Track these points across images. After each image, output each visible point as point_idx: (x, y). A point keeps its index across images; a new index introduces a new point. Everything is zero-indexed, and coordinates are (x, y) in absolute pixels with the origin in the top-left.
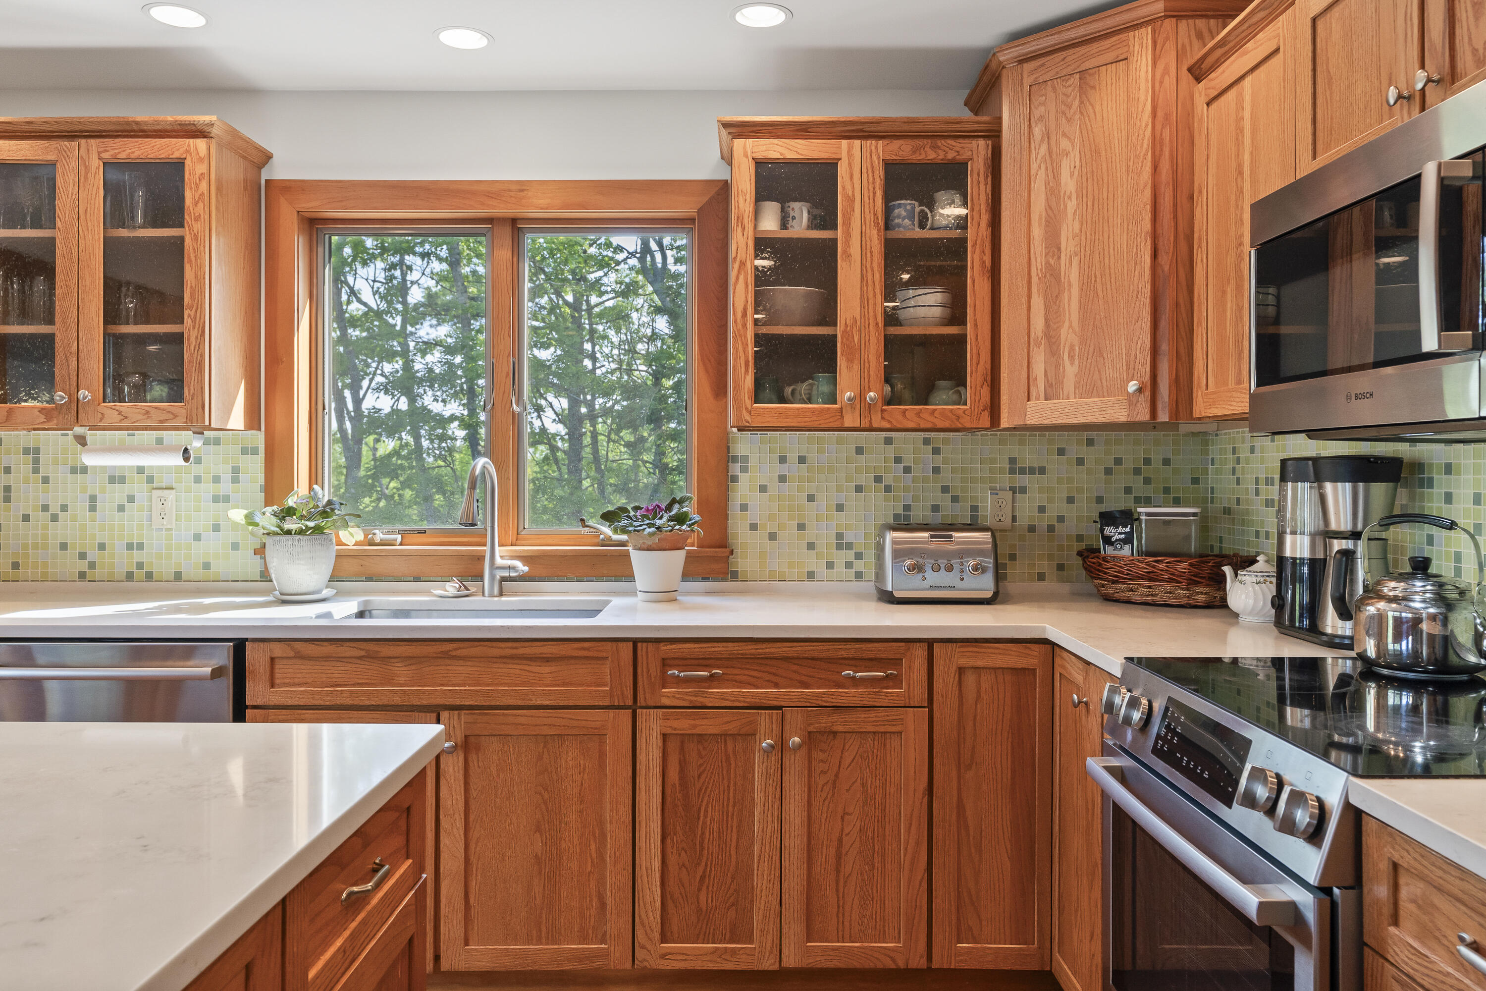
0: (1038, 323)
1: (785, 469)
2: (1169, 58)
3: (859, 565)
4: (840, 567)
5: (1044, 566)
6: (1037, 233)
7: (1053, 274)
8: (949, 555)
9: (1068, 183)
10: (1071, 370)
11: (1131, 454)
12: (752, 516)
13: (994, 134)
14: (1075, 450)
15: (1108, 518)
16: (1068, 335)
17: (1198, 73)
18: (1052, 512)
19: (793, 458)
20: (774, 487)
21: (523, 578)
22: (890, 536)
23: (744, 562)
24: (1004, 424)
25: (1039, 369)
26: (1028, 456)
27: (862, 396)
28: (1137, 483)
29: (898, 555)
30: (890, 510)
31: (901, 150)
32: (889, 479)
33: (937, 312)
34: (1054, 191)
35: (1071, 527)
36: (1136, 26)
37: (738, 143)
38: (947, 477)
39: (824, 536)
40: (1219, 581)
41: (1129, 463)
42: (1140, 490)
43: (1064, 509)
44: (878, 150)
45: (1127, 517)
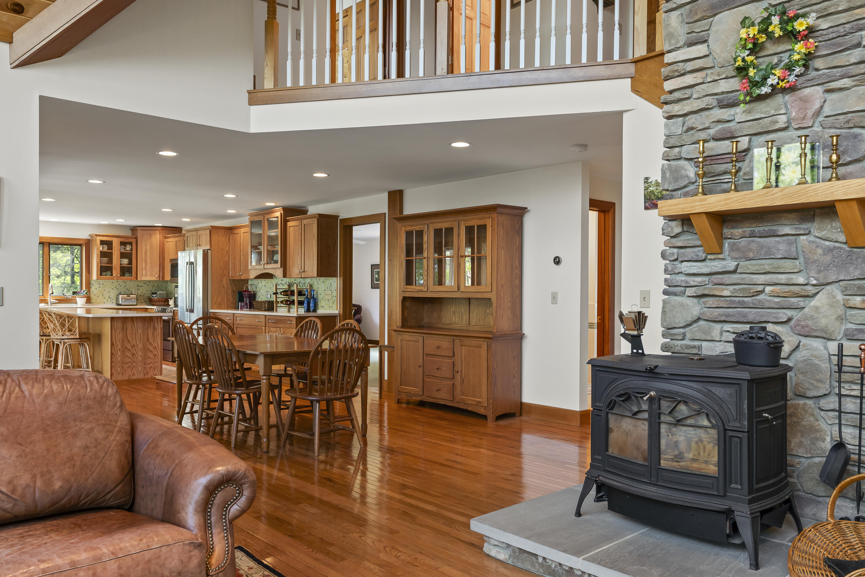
0: (144, 266)
1: (100, 286)
2: (161, 235)
3: (112, 301)
4: (109, 301)
5: (143, 301)
6: (144, 254)
7: (146, 260)
8: (130, 299)
9: (148, 248)
10: (148, 273)
11: (156, 284)
12: (94, 293)
13: (136, 238)
14: (147, 284)
15: (153, 293)
16: (148, 268)
17: (165, 238)
18: (144, 293)
19: (101, 284)
20: (98, 289)
21: (56, 303)
22: (120, 296)
23: (92, 301)
24: (139, 279)
25: (144, 273)
26: (140, 284)
27: (117, 275)
28: (156, 288)
29: (122, 299)
30: (117, 293)
31: (123, 240)
32: (117, 287)
33: (127, 263)
34: (146, 249)
35: (147, 295)
36: (157, 230)
37: (97, 237)
38: (127, 287)
39: (106, 296)
40: (168, 301)
41: (156, 285)
42: (157, 289)
43: (146, 292)
44: (120, 240)
45: (156, 293)
